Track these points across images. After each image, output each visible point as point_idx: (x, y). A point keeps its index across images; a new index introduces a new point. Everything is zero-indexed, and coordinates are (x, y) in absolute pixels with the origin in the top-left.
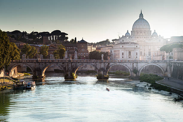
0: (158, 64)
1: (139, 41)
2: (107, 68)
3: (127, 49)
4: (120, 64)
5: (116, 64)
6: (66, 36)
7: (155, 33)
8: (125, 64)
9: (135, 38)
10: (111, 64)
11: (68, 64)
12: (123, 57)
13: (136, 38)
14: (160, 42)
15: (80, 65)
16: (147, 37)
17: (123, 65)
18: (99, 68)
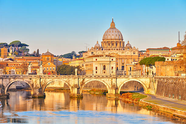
0: (139, 79)
1: (111, 53)
2: (81, 85)
3: (101, 63)
4: (97, 80)
5: (92, 80)
6: (27, 48)
7: (128, 44)
8: (103, 79)
9: (106, 50)
10: (86, 80)
11: (36, 81)
12: (96, 72)
13: (108, 51)
14: (134, 55)
15: (50, 81)
16: (120, 49)
17: (100, 81)
18: (72, 85)
